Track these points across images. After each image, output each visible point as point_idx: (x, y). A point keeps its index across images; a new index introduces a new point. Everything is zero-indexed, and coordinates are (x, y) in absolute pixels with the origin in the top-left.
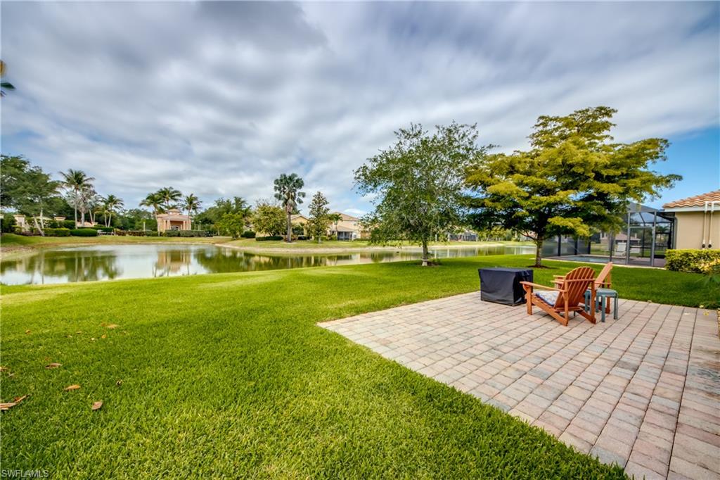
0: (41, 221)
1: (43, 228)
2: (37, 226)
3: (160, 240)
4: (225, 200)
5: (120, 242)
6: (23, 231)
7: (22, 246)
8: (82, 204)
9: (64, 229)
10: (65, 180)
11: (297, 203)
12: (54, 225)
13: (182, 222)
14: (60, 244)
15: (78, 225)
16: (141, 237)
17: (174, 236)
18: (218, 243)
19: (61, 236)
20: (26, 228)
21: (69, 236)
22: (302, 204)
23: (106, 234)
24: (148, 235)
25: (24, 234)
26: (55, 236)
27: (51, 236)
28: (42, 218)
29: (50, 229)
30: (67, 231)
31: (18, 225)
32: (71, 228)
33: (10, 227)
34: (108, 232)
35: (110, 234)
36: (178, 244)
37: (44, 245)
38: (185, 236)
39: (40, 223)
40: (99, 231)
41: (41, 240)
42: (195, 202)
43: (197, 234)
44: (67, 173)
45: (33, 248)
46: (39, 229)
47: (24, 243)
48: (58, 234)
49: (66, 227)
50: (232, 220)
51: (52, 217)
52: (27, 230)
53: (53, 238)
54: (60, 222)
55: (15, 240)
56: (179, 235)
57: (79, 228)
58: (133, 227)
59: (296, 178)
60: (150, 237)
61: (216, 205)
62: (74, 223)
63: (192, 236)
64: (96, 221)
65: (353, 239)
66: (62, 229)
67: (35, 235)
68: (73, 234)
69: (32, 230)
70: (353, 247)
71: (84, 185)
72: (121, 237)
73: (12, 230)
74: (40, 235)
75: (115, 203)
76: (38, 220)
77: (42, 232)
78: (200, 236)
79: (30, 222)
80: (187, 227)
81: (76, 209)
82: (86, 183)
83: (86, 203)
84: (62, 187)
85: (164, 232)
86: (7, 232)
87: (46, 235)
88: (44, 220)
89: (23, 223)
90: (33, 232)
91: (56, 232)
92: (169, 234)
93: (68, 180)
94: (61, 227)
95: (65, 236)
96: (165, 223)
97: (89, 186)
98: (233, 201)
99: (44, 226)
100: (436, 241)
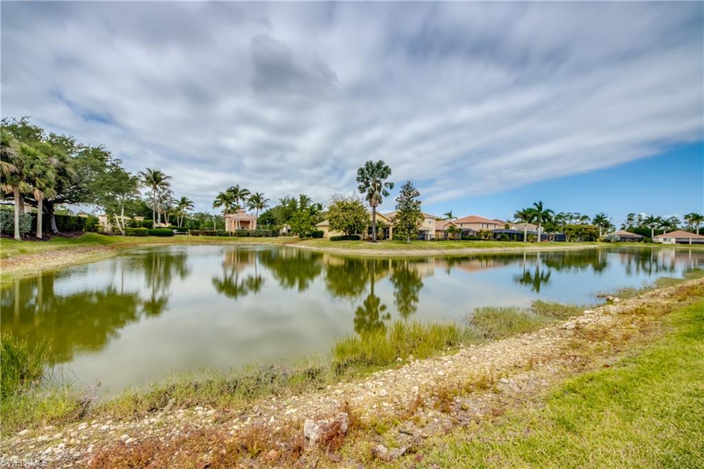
0: (122, 221)
1: (124, 227)
2: (118, 225)
3: (232, 240)
4: (291, 198)
5: (195, 242)
6: (106, 230)
7: (102, 246)
8: (159, 205)
9: (143, 228)
10: (144, 179)
11: (383, 196)
12: (134, 225)
13: (248, 222)
14: (139, 244)
15: (155, 225)
17: (244, 236)
18: (288, 243)
19: (139, 236)
20: (108, 227)
21: (147, 236)
22: (388, 197)
23: (181, 234)
24: (220, 235)
25: (106, 234)
26: (135, 236)
27: (131, 235)
28: (123, 217)
29: (130, 228)
30: (146, 230)
31: (101, 225)
32: (149, 228)
33: (93, 227)
34: (183, 231)
35: (185, 234)
37: (124, 245)
38: (254, 236)
39: (121, 223)
40: (175, 231)
41: (121, 240)
42: (261, 201)
43: (265, 234)
44: (146, 172)
45: (112, 248)
46: (120, 228)
47: (104, 243)
48: (138, 234)
49: (145, 227)
51: (132, 217)
52: (109, 230)
53: (132, 237)
54: (140, 222)
55: (96, 240)
56: (248, 235)
57: (156, 228)
59: (383, 166)
60: (221, 237)
61: (281, 204)
62: (152, 223)
63: (261, 236)
64: (170, 222)
65: (429, 238)
66: (140, 228)
67: (116, 234)
68: (152, 234)
69: (113, 229)
70: (447, 248)
71: (162, 184)
72: (195, 237)
73: (96, 231)
74: (121, 234)
75: (187, 205)
76: (120, 219)
77: (123, 232)
78: (267, 236)
79: (112, 221)
80: (253, 227)
81: (154, 209)
82: (163, 181)
83: (162, 204)
84: (142, 186)
85: (234, 232)
86: (90, 231)
87: (126, 235)
88: (125, 220)
89: (106, 223)
90: (115, 232)
91: (135, 231)
92: (240, 234)
93: (148, 178)
94: (140, 227)
95: (144, 235)
96: (233, 223)
97: (167, 185)
98: (298, 199)
99: (125, 225)
100: (525, 241)
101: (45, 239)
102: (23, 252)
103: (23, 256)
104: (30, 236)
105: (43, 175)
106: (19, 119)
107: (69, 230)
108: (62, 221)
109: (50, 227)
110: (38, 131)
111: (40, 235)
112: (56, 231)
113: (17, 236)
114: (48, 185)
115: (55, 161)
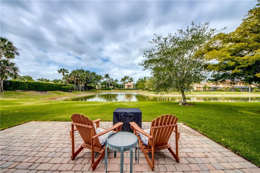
3: (125, 91)
8: (109, 82)
10: (105, 76)
12: (103, 87)
13: (130, 86)
16: (120, 90)
20: (97, 88)
25: (97, 90)
32: (105, 88)
33: (95, 88)
35: (114, 89)
36: (129, 92)
40: (111, 89)
41: (99, 91)
44: (105, 75)
45: (98, 93)
47: (96, 92)
48: (103, 90)
50: (142, 84)
55: (94, 91)
57: (107, 88)
58: (121, 88)
60: (122, 90)
61: (139, 80)
63: (132, 90)
68: (106, 90)
71: (109, 77)
75: (117, 81)
76: (100, 86)
80: (132, 87)
81: (110, 84)
83: (110, 82)
85: (126, 89)
87: (101, 90)
90: (99, 89)
98: (143, 79)
100: (250, 91)
101: (84, 91)
102: (80, 93)
103: (80, 94)
104: (82, 90)
105: (84, 79)
106: (81, 69)
107: (90, 89)
108: (88, 87)
109: (86, 88)
110: (84, 70)
111: (84, 90)
112: (87, 89)
113: (80, 90)
114: (84, 81)
115: (86, 76)
